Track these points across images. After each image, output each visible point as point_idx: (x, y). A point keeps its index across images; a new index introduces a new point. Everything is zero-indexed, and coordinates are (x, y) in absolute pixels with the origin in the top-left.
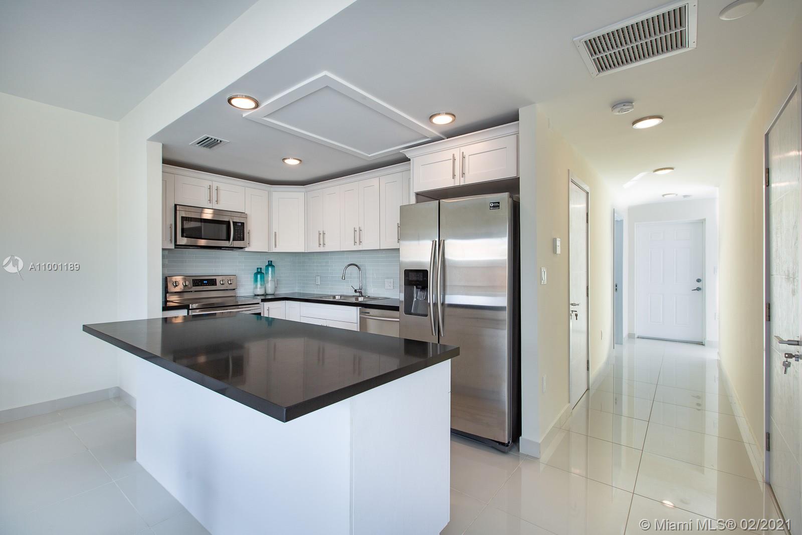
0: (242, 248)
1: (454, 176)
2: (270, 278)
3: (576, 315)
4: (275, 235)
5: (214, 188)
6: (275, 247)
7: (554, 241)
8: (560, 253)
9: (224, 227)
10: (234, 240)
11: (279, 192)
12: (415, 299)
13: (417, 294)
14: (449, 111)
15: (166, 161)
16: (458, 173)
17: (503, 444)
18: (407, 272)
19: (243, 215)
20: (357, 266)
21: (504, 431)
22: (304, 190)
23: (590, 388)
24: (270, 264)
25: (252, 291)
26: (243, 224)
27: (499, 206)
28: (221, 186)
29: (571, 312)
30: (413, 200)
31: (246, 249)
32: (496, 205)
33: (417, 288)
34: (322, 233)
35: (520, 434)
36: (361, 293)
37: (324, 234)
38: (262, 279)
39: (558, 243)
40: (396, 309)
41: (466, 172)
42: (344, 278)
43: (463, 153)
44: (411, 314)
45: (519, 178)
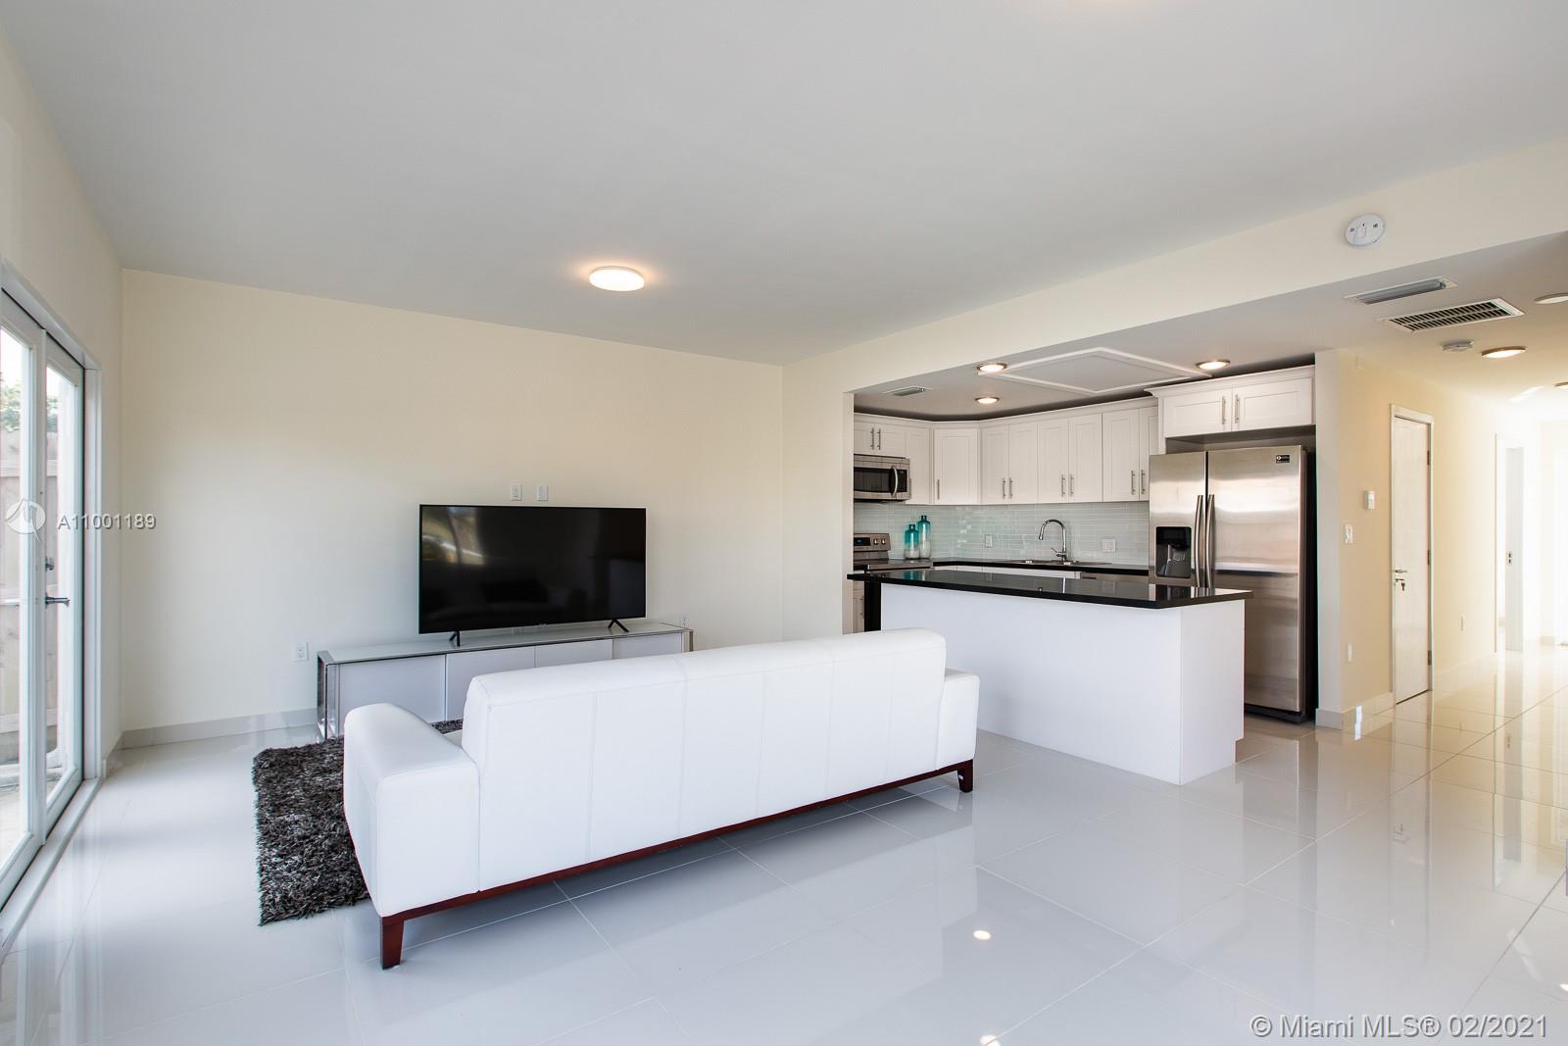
0: (902, 501)
1: (1224, 420)
2: (924, 539)
3: (1403, 585)
4: (938, 484)
5: (876, 432)
6: (938, 498)
7: (1365, 495)
8: (1373, 507)
9: (886, 476)
10: (898, 491)
11: (942, 429)
12: (1169, 560)
13: (1173, 556)
14: (1221, 358)
15: (857, 409)
16: (1229, 416)
17: (1295, 713)
18: (1160, 530)
19: (904, 461)
20: (1055, 521)
21: (1295, 699)
22: (977, 425)
23: (1433, 688)
24: (924, 520)
25: (902, 553)
26: (905, 471)
27: (1288, 460)
28: (883, 428)
29: (1394, 581)
30: (1162, 449)
31: (907, 502)
32: (1285, 459)
33: (1173, 547)
34: (1007, 481)
35: (1317, 707)
36: (1065, 556)
37: (1011, 482)
38: (917, 538)
39: (1371, 497)
40: (1144, 573)
41: (1241, 417)
42: (1041, 537)
43: (1237, 396)
44: (1163, 576)
45: (1315, 426)
